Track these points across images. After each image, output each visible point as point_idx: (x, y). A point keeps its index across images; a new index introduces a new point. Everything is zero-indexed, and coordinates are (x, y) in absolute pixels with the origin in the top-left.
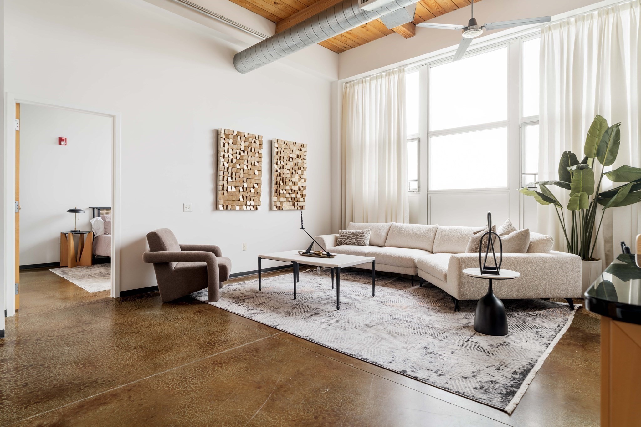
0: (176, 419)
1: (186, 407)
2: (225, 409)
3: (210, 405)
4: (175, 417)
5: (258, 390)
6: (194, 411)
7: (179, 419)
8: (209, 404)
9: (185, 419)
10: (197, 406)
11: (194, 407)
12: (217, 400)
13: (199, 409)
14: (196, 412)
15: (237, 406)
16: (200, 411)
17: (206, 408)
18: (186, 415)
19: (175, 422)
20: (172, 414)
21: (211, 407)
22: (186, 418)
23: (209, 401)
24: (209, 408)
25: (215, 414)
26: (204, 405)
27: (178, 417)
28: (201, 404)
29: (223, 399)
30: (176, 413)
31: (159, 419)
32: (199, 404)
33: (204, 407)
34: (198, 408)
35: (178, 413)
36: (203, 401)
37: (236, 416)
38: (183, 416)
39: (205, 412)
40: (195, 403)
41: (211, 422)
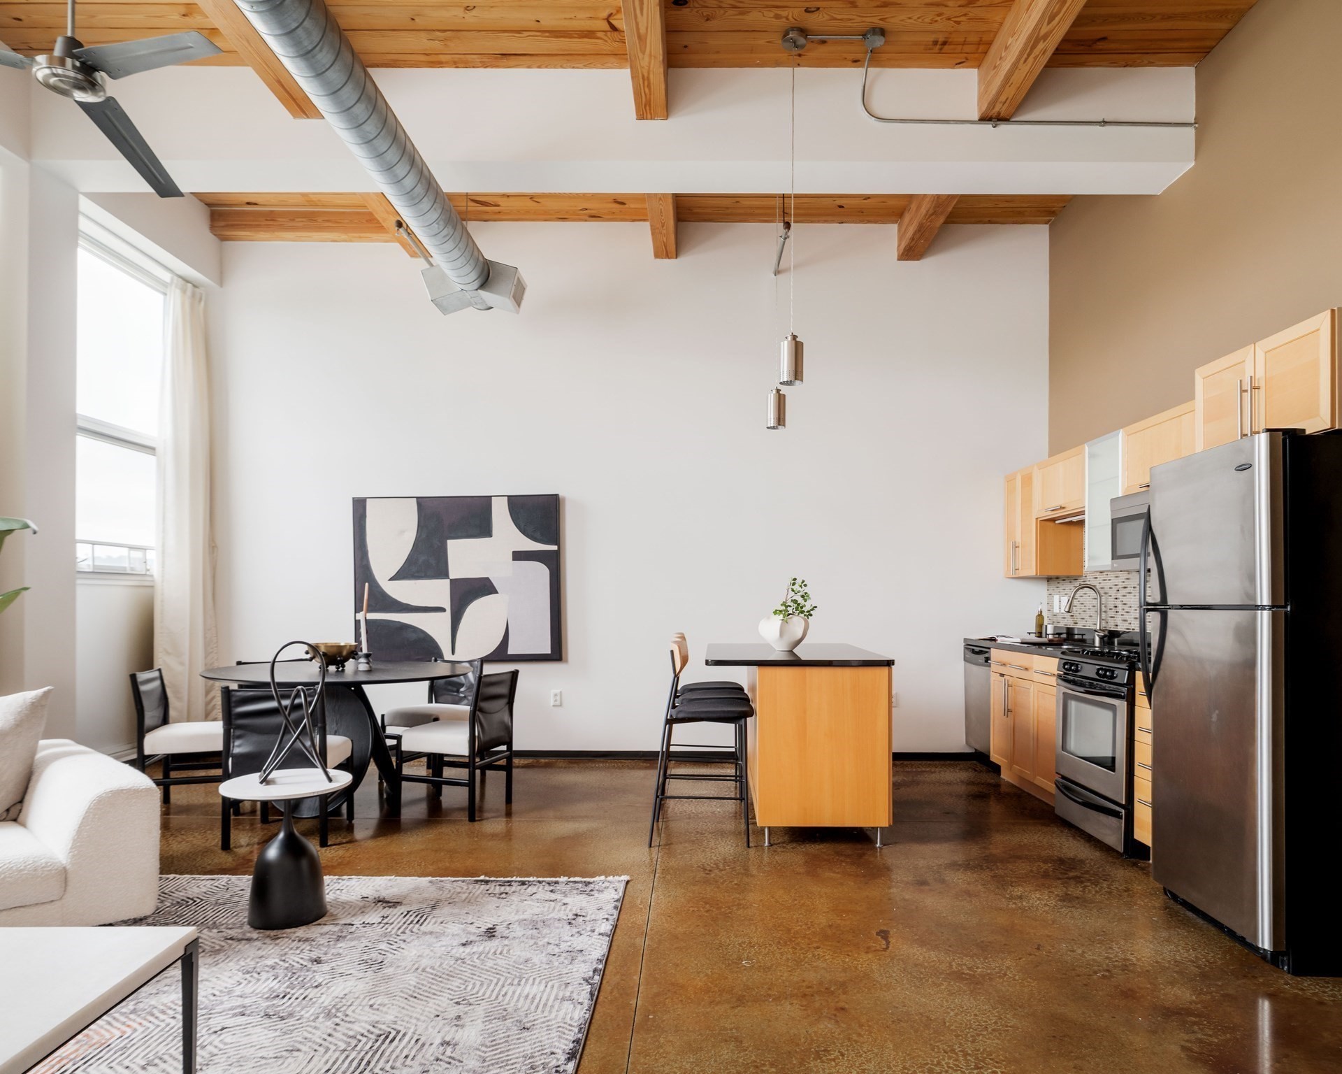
0: (1014, 1018)
1: (990, 1030)
2: (928, 1002)
3: (947, 1017)
4: (1013, 1022)
5: (847, 1006)
6: (980, 1018)
7: (1008, 1016)
8: (947, 1019)
9: (998, 1012)
10: (971, 1024)
11: (978, 1024)
12: (931, 1020)
13: (968, 1018)
14: (976, 1015)
15: (905, 998)
16: (968, 1015)
17: (956, 1015)
18: (995, 1018)
19: (1015, 1014)
20: (1018, 1028)
21: (949, 1013)
22: (996, 1014)
23: (945, 1023)
24: (952, 1014)
25: (947, 1001)
26: (957, 1020)
27: (1009, 1019)
28: (961, 1024)
29: (920, 1016)
30: (1010, 1027)
31: (1042, 1030)
32: (966, 1025)
33: (959, 1017)
34: (970, 1020)
35: (1007, 1026)
36: (956, 1027)
37: (919, 987)
38: (1001, 1019)
39: (961, 1010)
40: (971, 1030)
41: (960, 994)
